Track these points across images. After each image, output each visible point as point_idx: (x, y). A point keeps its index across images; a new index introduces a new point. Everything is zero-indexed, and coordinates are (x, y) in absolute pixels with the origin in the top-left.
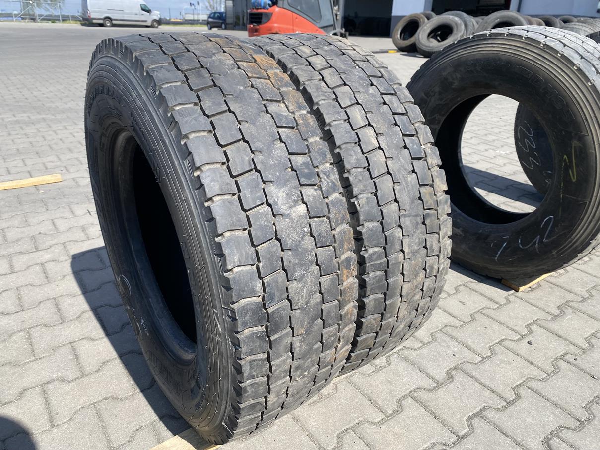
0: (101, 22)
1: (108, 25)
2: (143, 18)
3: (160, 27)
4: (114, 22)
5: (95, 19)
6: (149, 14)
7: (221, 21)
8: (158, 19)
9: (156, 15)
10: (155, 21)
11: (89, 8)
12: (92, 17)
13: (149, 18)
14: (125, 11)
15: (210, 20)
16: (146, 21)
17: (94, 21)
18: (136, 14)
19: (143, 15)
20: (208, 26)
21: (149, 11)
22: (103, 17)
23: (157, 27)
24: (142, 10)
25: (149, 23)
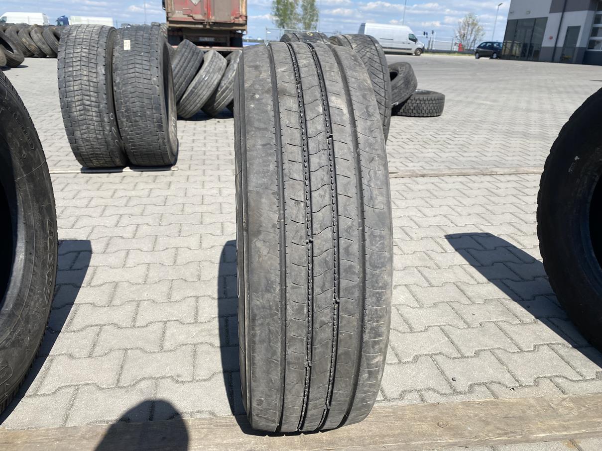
2: (409, 47)
3: (422, 55)
6: (414, 43)
7: (493, 51)
8: (421, 47)
9: (420, 45)
10: (419, 49)
13: (414, 46)
14: (394, 40)
15: (480, 49)
16: (410, 49)
18: (404, 43)
19: (409, 43)
20: (475, 55)
21: (415, 40)
23: (419, 55)
24: (410, 39)
25: (412, 51)
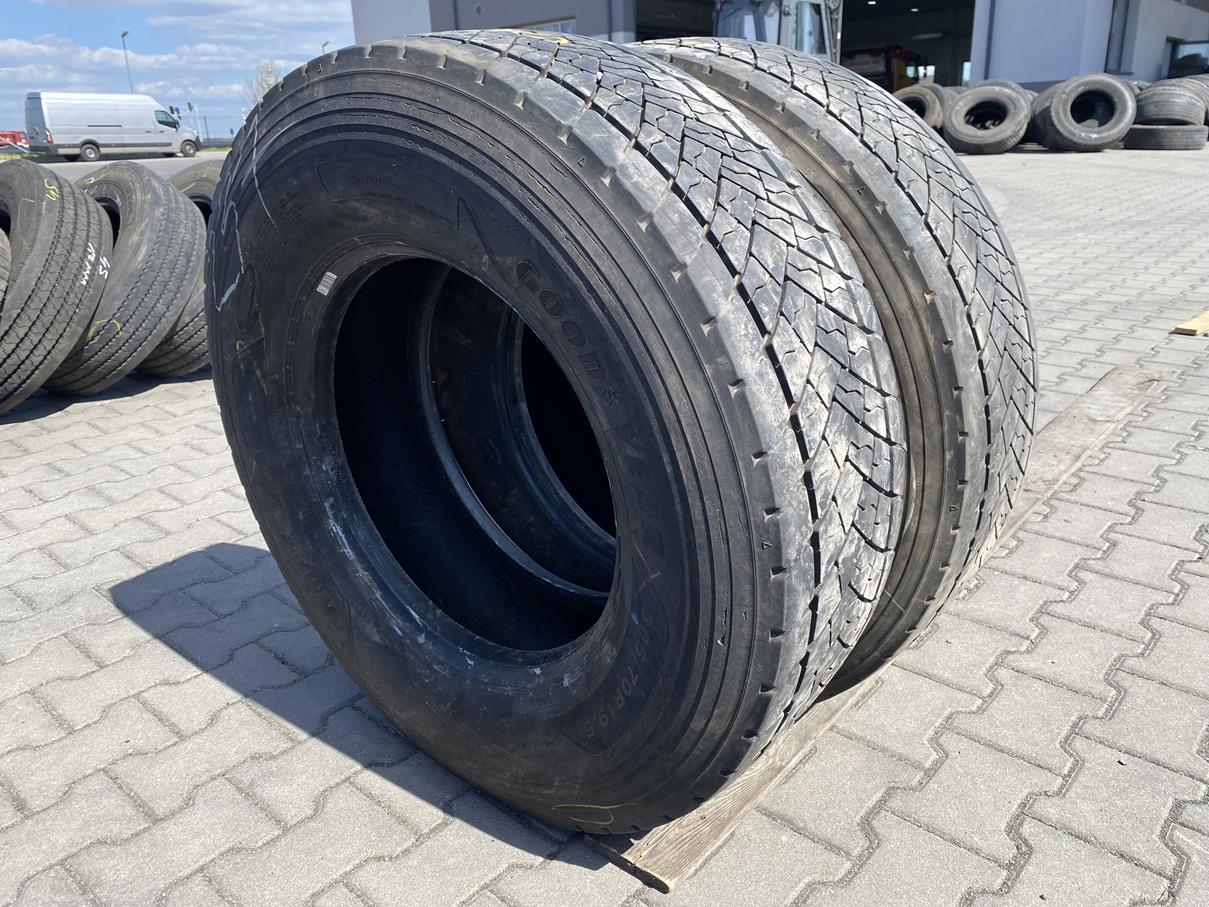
0: (76, 151)
1: (92, 156)
2: (163, 139)
3: (198, 154)
4: (103, 150)
5: (62, 146)
6: (174, 129)
8: (194, 140)
9: (187, 132)
10: (188, 142)
11: (48, 126)
12: (55, 142)
13: (175, 138)
14: (125, 127)
16: (169, 145)
17: (62, 151)
18: (148, 132)
19: (162, 132)
21: (174, 125)
22: (79, 141)
23: (193, 156)
24: (161, 122)
25: (175, 148)
